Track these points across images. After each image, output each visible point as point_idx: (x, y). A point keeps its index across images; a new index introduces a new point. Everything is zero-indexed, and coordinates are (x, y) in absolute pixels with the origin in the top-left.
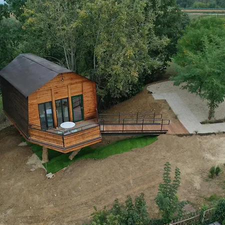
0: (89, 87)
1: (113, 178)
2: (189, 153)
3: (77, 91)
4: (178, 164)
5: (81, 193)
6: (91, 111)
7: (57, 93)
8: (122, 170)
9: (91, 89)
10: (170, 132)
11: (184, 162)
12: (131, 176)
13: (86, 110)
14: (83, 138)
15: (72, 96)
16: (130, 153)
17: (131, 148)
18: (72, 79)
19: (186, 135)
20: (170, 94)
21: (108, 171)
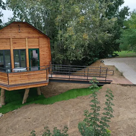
0: (45, 43)
1: (52, 120)
2: (132, 100)
3: (34, 45)
4: (121, 109)
5: (17, 131)
6: (47, 64)
7: (15, 43)
8: (63, 113)
9: (47, 45)
10: (114, 82)
11: (127, 107)
12: (69, 118)
13: (42, 63)
14: (29, 79)
15: (29, 48)
16: (76, 100)
17: (77, 96)
18: (29, 33)
19: (130, 85)
20: (119, 63)
21: (50, 113)
